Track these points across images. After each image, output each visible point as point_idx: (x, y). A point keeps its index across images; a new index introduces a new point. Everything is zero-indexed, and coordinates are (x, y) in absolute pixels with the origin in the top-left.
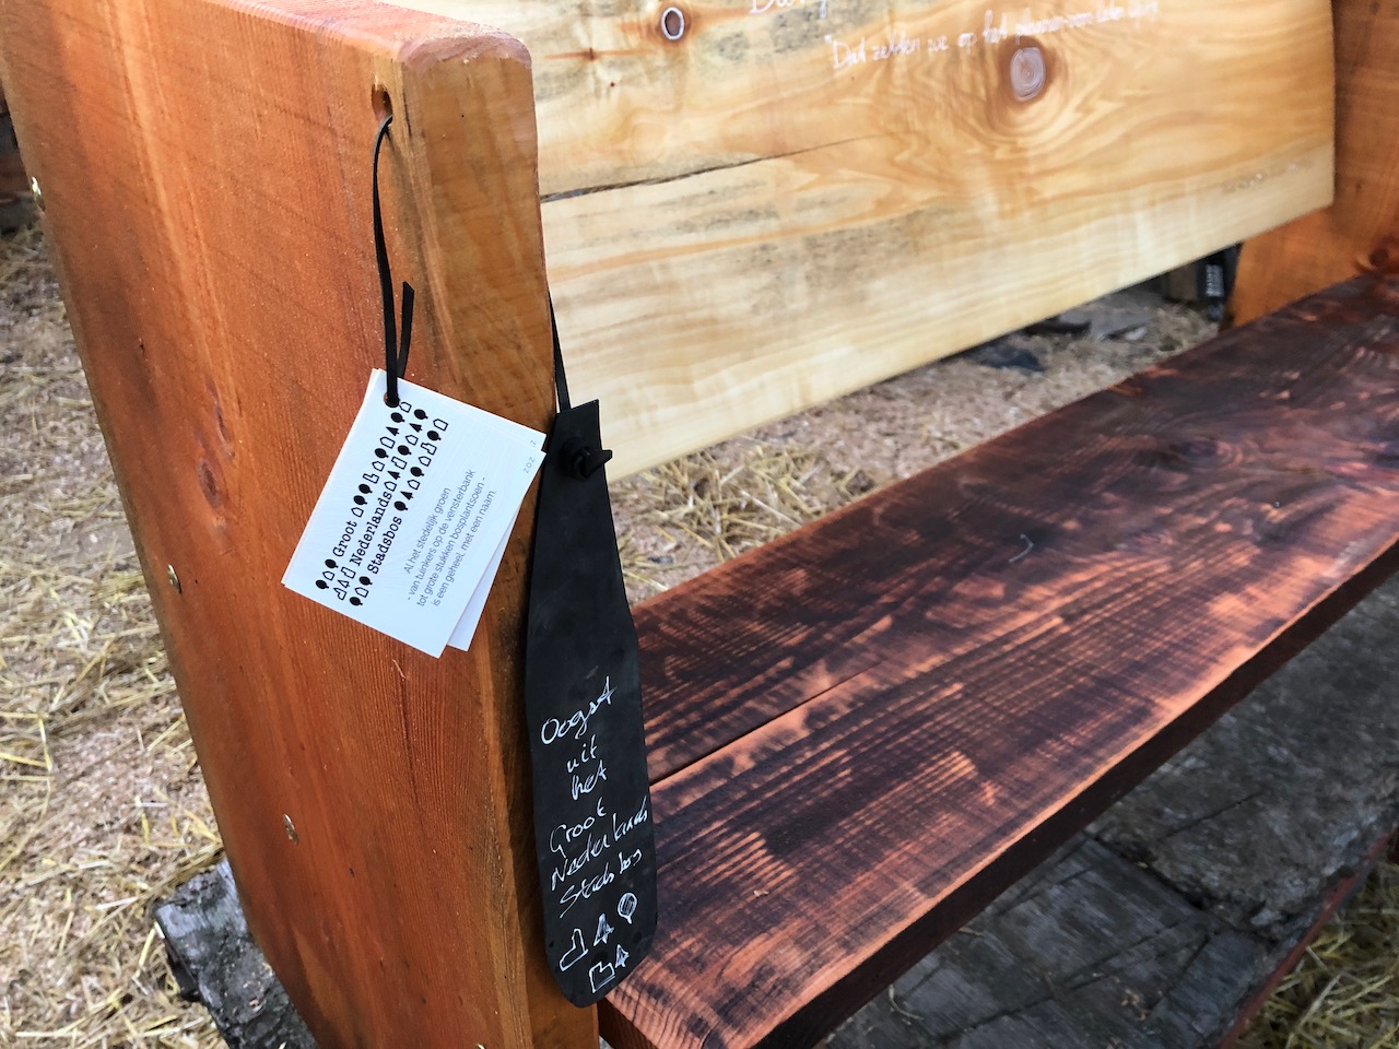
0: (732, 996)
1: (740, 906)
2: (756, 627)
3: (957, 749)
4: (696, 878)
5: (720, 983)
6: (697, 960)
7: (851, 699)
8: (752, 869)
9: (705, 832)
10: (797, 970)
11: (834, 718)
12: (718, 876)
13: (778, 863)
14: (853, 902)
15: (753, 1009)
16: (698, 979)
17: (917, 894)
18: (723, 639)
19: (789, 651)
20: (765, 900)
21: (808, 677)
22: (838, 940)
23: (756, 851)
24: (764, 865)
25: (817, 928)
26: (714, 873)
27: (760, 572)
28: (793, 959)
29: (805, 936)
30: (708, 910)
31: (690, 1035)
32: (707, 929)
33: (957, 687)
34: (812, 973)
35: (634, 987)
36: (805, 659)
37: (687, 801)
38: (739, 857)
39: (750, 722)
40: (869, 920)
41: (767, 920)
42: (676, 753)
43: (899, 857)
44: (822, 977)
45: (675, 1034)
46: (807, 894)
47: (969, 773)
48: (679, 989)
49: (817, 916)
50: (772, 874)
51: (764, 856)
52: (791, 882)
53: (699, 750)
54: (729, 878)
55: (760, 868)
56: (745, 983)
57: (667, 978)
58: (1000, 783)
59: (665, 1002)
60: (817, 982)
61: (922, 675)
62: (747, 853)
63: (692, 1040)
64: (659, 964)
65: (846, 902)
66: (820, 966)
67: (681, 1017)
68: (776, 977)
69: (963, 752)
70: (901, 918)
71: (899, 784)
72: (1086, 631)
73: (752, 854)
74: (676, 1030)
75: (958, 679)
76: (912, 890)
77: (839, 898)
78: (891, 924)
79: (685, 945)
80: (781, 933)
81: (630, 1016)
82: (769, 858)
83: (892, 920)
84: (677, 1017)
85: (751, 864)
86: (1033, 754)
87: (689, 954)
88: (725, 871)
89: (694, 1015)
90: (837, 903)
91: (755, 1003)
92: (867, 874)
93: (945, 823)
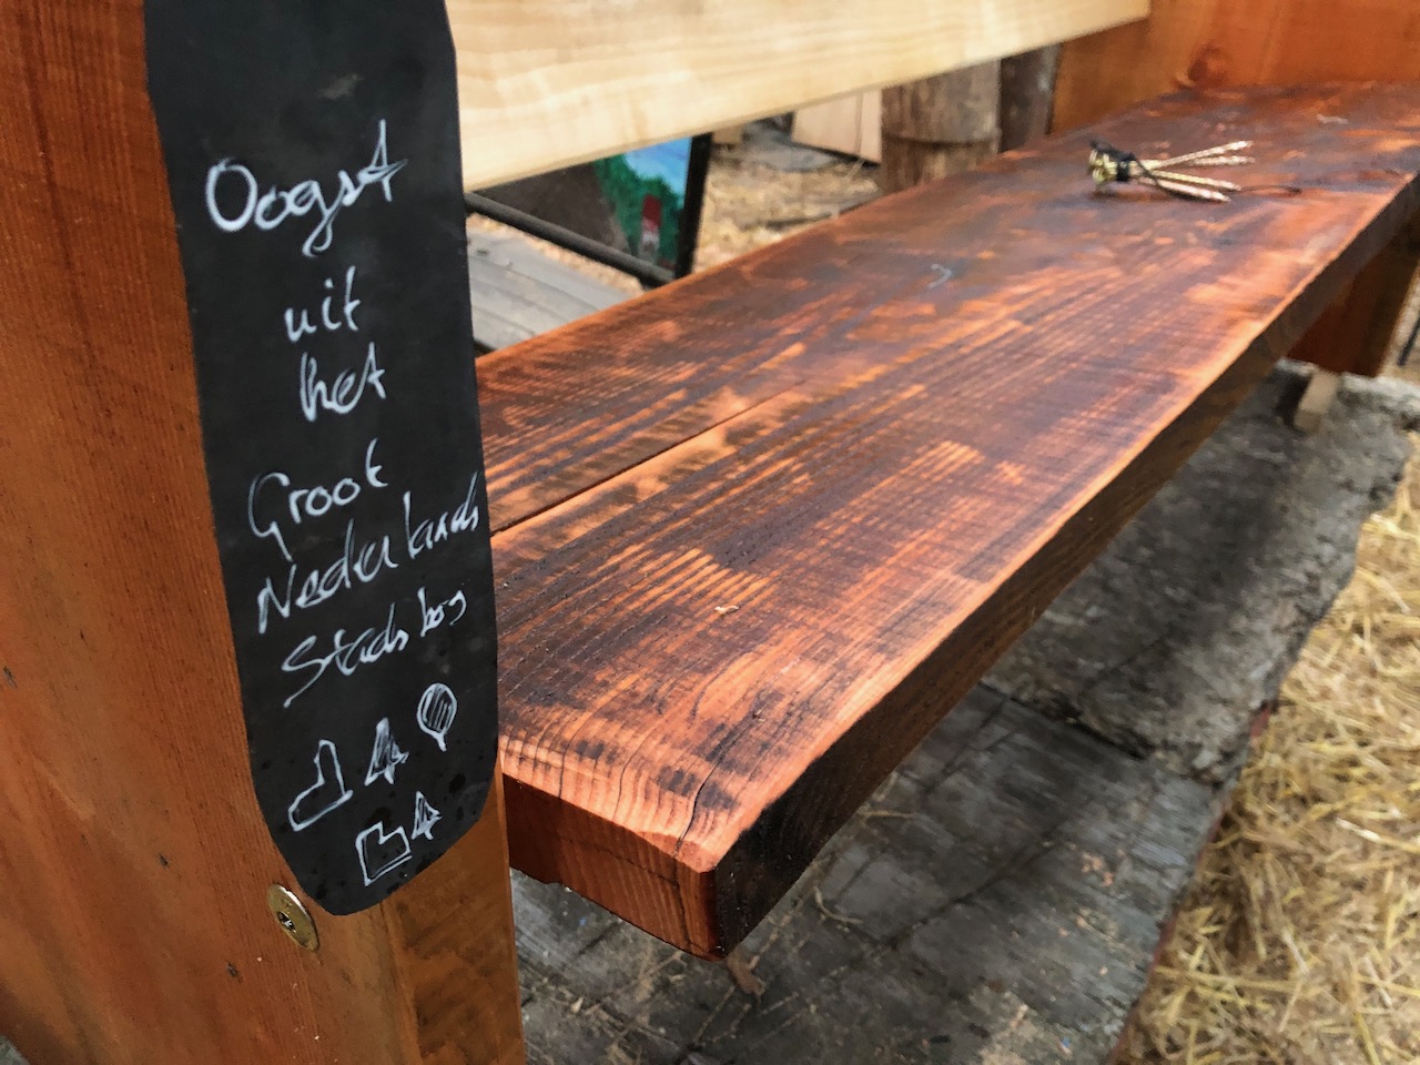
0: (723, 735)
1: (699, 628)
2: (625, 372)
3: (946, 439)
4: (618, 608)
5: (698, 722)
6: (650, 699)
7: (779, 414)
8: (702, 586)
9: (615, 560)
10: (819, 688)
11: (764, 433)
12: (653, 601)
13: (741, 575)
14: (871, 602)
15: (765, 746)
16: (660, 721)
17: (963, 582)
18: (581, 386)
19: (677, 387)
20: (736, 617)
21: (714, 403)
22: (868, 646)
23: (702, 568)
24: (720, 581)
25: (829, 636)
26: (644, 599)
27: (612, 329)
28: (808, 677)
29: (814, 647)
30: (648, 640)
31: (669, 794)
32: (655, 662)
33: (917, 389)
34: (843, 688)
35: (550, 749)
36: (701, 389)
37: (578, 532)
38: (676, 578)
39: (647, 451)
40: (903, 618)
41: (748, 638)
42: (547, 490)
43: (918, 547)
44: (860, 692)
45: (640, 799)
46: (797, 602)
47: (974, 459)
48: (629, 740)
49: (823, 624)
50: (736, 588)
51: (715, 572)
52: (767, 593)
53: (582, 483)
54: (672, 601)
55: (715, 584)
56: (739, 716)
57: (605, 729)
58: (1021, 462)
59: (611, 759)
60: (855, 698)
61: (865, 385)
62: (688, 572)
63: (673, 801)
64: (587, 715)
65: (861, 604)
66: (852, 679)
67: (645, 773)
68: (786, 701)
69: (955, 441)
70: (950, 609)
71: (882, 480)
72: (1054, 328)
73: (696, 573)
74: (640, 793)
75: (917, 381)
76: (953, 578)
77: (848, 600)
78: (939, 618)
79: (625, 684)
80: (774, 649)
81: (553, 789)
82: (725, 572)
83: (941, 612)
84: (639, 775)
85: (699, 582)
86: (1049, 432)
87: (635, 695)
88: (659, 596)
89: (666, 769)
90: (847, 606)
91: (765, 738)
92: (878, 571)
93: (966, 508)
